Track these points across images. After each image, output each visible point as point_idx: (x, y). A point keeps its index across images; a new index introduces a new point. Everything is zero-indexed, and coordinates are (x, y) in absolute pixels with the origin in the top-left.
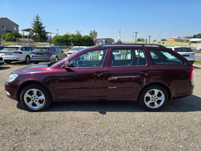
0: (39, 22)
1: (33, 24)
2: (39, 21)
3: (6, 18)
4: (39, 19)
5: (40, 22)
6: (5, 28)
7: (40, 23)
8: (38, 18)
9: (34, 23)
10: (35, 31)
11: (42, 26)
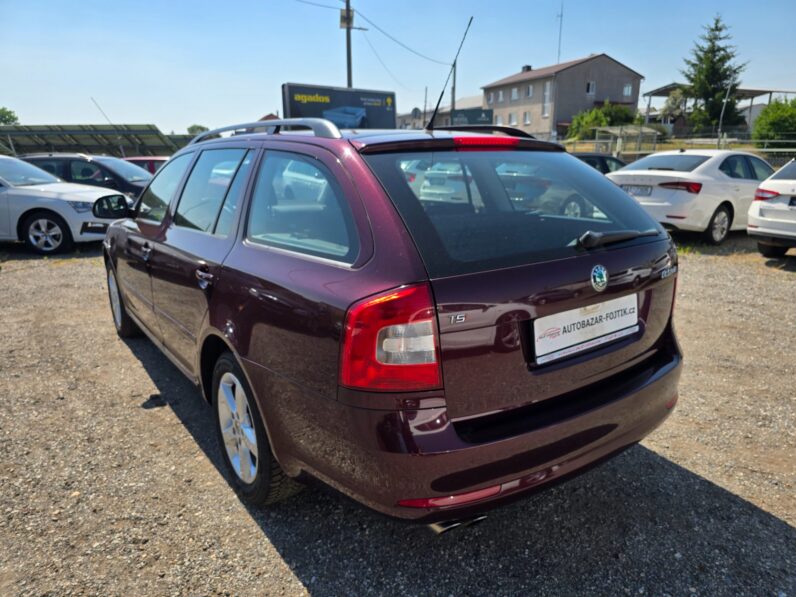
0: (719, 49)
1: (688, 62)
2: (720, 44)
3: (604, 55)
4: (722, 34)
5: (723, 49)
6: (592, 93)
7: (722, 52)
8: (717, 33)
9: (694, 60)
10: (693, 91)
11: (727, 65)
